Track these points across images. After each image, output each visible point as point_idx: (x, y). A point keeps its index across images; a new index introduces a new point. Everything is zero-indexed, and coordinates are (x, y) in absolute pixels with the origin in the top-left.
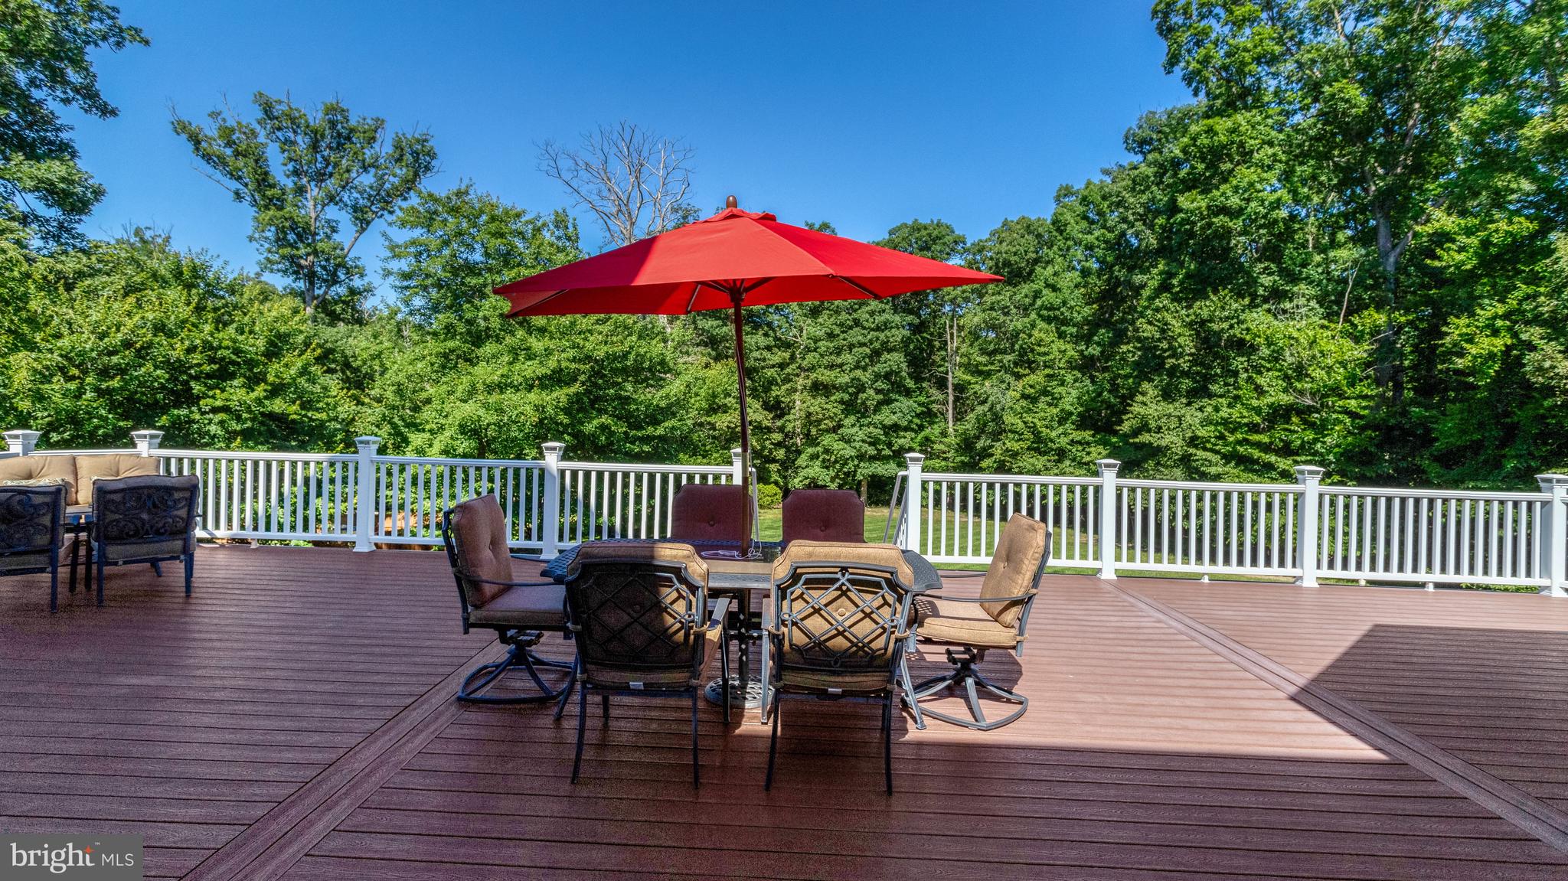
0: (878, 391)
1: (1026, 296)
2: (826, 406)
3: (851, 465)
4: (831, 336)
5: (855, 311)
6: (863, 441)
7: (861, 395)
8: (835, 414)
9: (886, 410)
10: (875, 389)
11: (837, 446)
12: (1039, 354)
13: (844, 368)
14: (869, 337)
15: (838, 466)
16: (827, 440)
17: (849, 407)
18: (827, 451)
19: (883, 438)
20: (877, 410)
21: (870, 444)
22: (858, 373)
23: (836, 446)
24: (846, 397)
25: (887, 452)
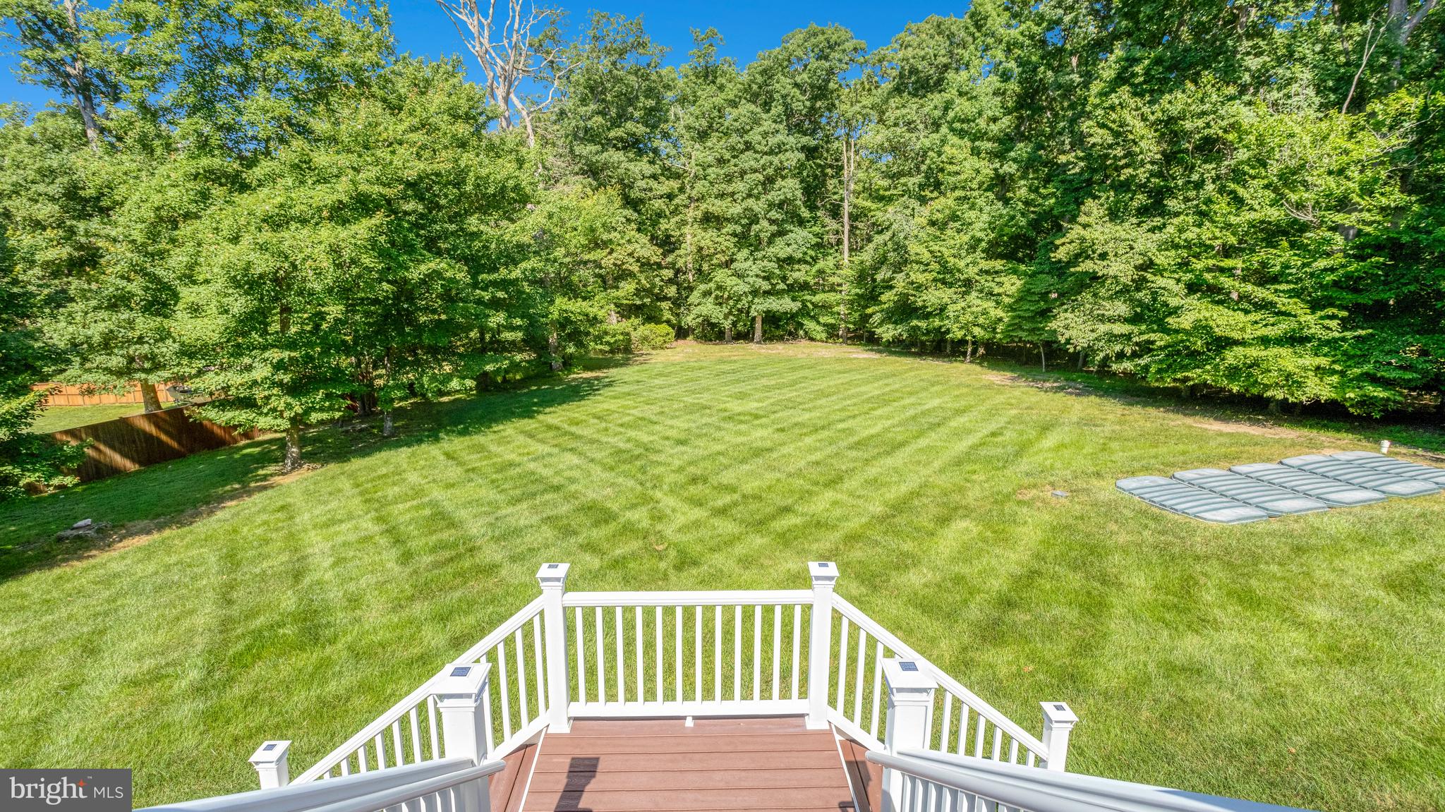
0: (772, 222)
1: (936, 107)
2: (717, 239)
3: (744, 301)
4: (721, 161)
5: (747, 132)
6: (757, 276)
7: (754, 227)
8: (728, 248)
9: (779, 241)
10: (769, 220)
11: (731, 282)
12: (949, 174)
13: (736, 197)
14: (762, 162)
15: (731, 303)
16: (721, 276)
17: (743, 239)
18: (719, 288)
19: (777, 272)
20: (771, 242)
21: (765, 278)
22: (751, 202)
23: (729, 282)
24: (739, 229)
25: (782, 286)
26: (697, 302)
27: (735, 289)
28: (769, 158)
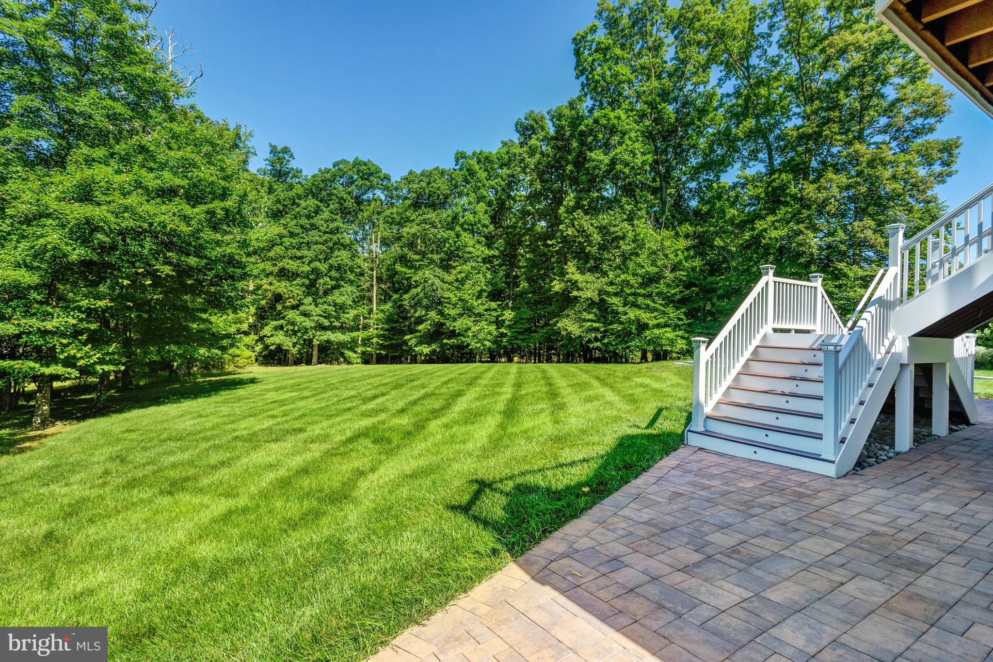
0: (331, 278)
2: (290, 288)
3: (309, 333)
4: (292, 234)
5: (312, 218)
6: (319, 315)
7: (319, 280)
8: (298, 295)
9: (336, 292)
11: (300, 319)
13: (304, 260)
14: (324, 238)
15: (299, 334)
16: (291, 315)
17: (309, 289)
18: (290, 323)
19: (334, 313)
20: (326, 293)
21: (325, 317)
22: (317, 264)
23: (298, 320)
24: (307, 281)
25: (336, 323)
26: (269, 335)
27: (304, 324)
28: (329, 236)
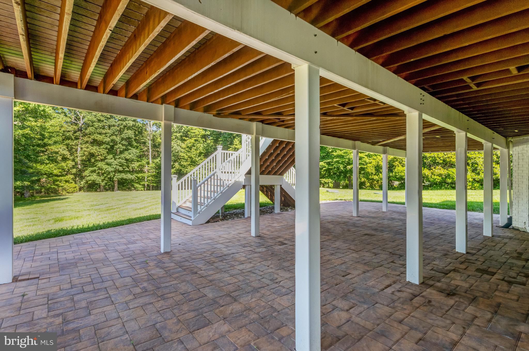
26: (88, 175)
27: (107, 169)
28: (121, 122)
